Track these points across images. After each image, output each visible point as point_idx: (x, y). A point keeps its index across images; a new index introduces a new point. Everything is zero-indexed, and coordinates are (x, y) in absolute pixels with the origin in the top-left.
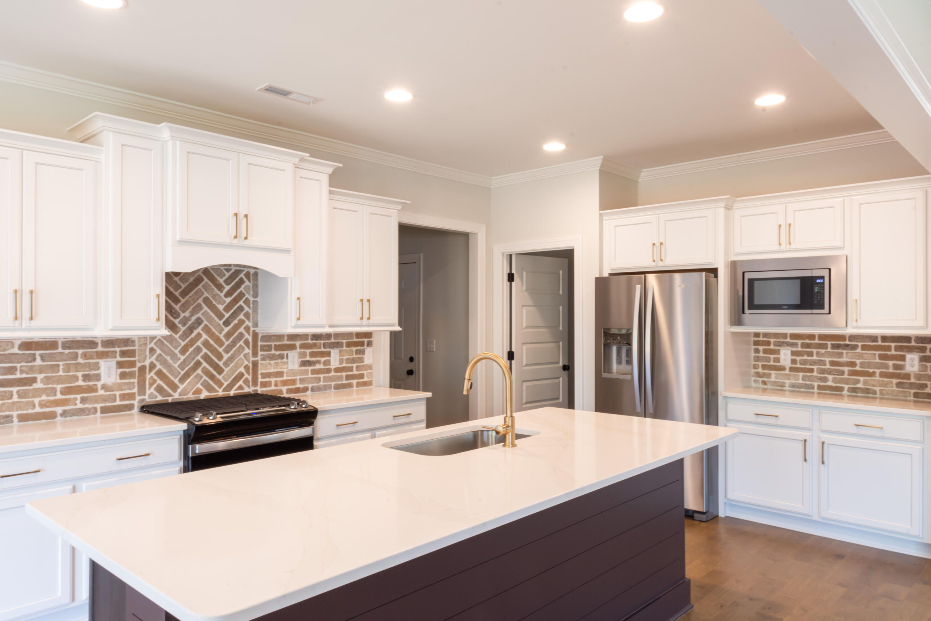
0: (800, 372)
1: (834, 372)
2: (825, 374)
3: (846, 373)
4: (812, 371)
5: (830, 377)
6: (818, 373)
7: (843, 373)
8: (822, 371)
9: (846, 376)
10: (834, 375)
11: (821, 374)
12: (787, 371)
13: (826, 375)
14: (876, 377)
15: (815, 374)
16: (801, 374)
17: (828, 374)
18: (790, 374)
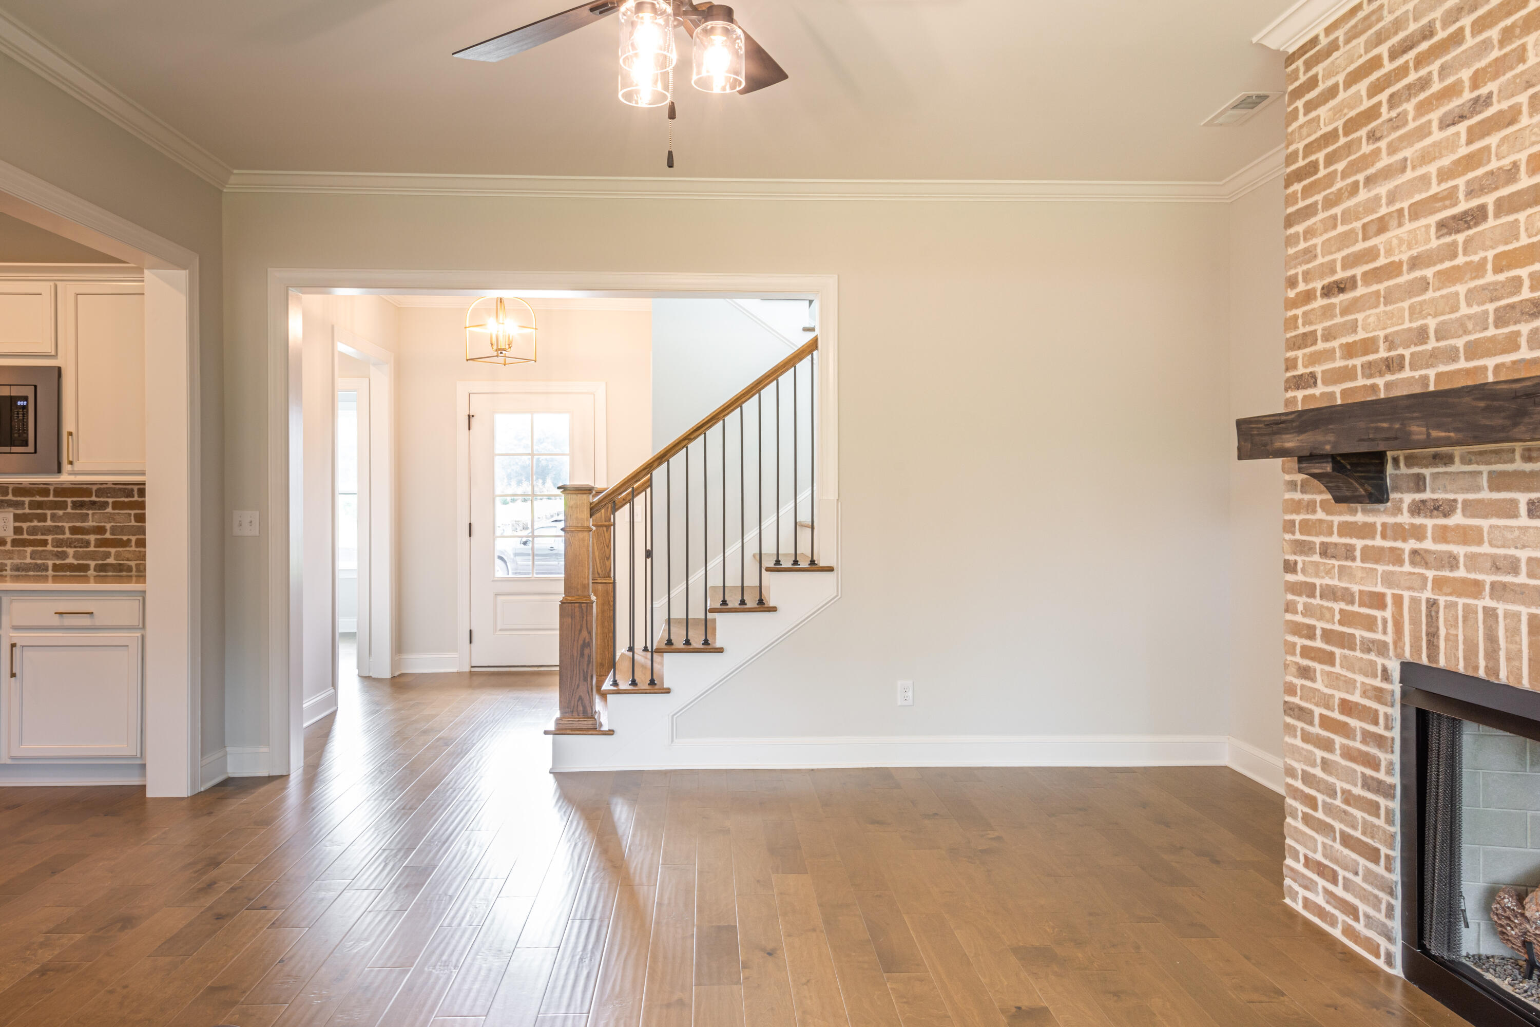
0: (27, 546)
1: (76, 544)
2: (63, 547)
3: (93, 543)
4: (44, 543)
5: (70, 551)
6: (53, 547)
7: (87, 544)
8: (59, 543)
9: (92, 548)
10: (75, 547)
11: (58, 547)
12: (8, 547)
13: (65, 549)
14: (131, 546)
15: (49, 547)
16: (29, 550)
17: (67, 547)
18: (12, 550)
